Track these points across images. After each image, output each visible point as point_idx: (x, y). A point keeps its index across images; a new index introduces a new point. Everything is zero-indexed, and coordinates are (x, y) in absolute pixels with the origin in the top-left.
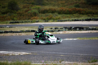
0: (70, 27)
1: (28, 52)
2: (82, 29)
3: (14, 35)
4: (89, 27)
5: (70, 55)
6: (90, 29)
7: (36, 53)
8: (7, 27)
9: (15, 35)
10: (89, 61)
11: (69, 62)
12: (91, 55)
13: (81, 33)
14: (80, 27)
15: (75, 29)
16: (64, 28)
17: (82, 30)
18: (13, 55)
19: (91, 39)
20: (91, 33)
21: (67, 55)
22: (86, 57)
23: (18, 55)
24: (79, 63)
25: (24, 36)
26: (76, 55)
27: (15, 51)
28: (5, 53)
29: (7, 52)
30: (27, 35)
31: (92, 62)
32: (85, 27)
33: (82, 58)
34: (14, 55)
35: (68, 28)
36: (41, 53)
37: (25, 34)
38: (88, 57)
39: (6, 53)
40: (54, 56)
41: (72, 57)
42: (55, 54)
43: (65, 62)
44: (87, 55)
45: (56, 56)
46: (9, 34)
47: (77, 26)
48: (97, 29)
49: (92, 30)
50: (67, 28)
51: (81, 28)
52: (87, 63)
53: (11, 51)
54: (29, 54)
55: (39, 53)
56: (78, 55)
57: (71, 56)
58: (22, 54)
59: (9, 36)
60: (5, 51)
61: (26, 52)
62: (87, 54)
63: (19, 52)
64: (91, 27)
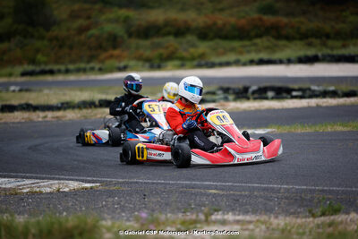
1: (89, 182)
2: (284, 95)
4: (314, 87)
5: (244, 189)
6: (314, 95)
7: (119, 183)
8: (12, 88)
9: (40, 119)
10: (310, 212)
11: (239, 215)
12: (320, 188)
13: (280, 107)
14: (280, 85)
15: (261, 93)
16: (220, 92)
17: (286, 98)
18: (33, 193)
19: (319, 129)
20: (318, 106)
21: (230, 188)
22: (303, 195)
23: (51, 193)
24: (276, 217)
25: (72, 123)
26: (265, 189)
27: (40, 178)
28: (4, 186)
29: (13, 180)
30: (85, 117)
31: (323, 214)
32: (296, 87)
33: (286, 198)
34: (36, 192)
35: (234, 90)
36: (137, 182)
37: (79, 115)
38: (309, 196)
39: (8, 186)
40: (185, 193)
41: (249, 196)
42: (187, 186)
43: (224, 214)
44: (304, 187)
45: (192, 194)
46: (18, 116)
47: (267, 84)
48: (340, 92)
49: (324, 97)
50: (231, 92)
51: (282, 91)
52: (306, 217)
53: (27, 178)
54: (92, 188)
55: (128, 183)
56: (273, 189)
57: (247, 193)
58: (67, 190)
59: (19, 123)
61: (83, 181)
62: (306, 185)
63: (56, 182)
64: (318, 86)
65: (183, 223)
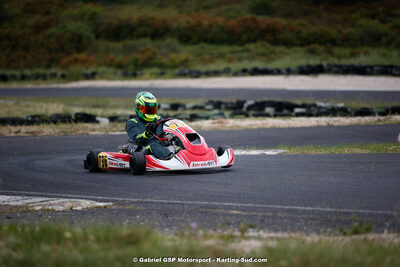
0: (234, 101)
1: (101, 201)
2: (285, 112)
3: (11, 132)
4: (320, 104)
6: (320, 113)
7: (132, 203)
9: (13, 134)
10: (341, 231)
12: (346, 210)
14: (280, 99)
15: (259, 109)
18: (45, 211)
19: (335, 150)
20: (329, 126)
22: (329, 217)
23: (63, 211)
26: (288, 211)
27: (49, 197)
28: (12, 204)
29: (19, 198)
32: (299, 102)
33: (313, 219)
34: (48, 210)
35: (226, 104)
37: (57, 131)
38: (335, 218)
39: (19, 203)
40: (207, 213)
41: (274, 217)
42: (206, 207)
44: (329, 209)
45: (216, 214)
47: (266, 99)
48: (349, 110)
49: (335, 115)
50: (223, 106)
51: (283, 108)
54: (105, 207)
55: (142, 202)
56: (296, 211)
57: (270, 214)
58: (79, 208)
60: (8, 197)
61: (95, 200)
62: (331, 207)
63: (67, 200)
64: (325, 102)
65: (222, 237)
